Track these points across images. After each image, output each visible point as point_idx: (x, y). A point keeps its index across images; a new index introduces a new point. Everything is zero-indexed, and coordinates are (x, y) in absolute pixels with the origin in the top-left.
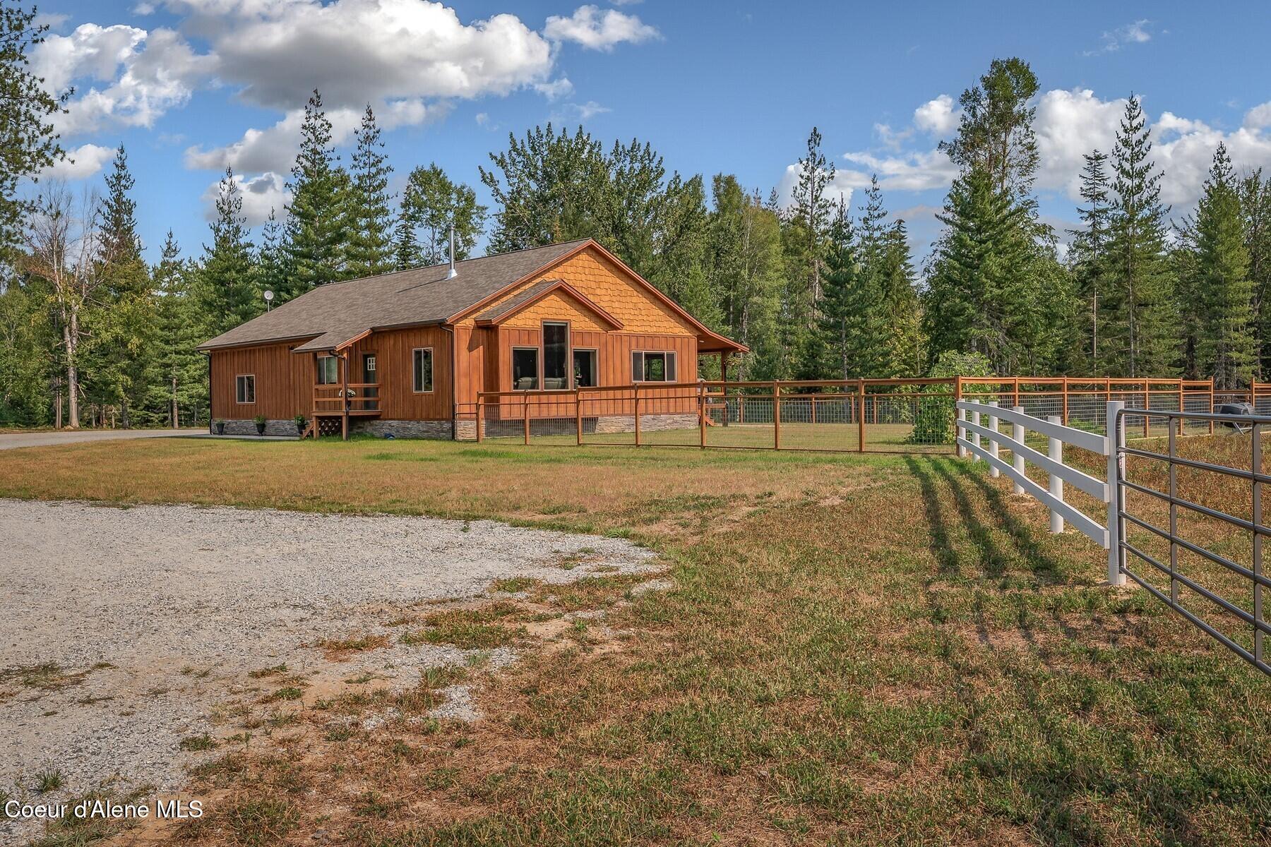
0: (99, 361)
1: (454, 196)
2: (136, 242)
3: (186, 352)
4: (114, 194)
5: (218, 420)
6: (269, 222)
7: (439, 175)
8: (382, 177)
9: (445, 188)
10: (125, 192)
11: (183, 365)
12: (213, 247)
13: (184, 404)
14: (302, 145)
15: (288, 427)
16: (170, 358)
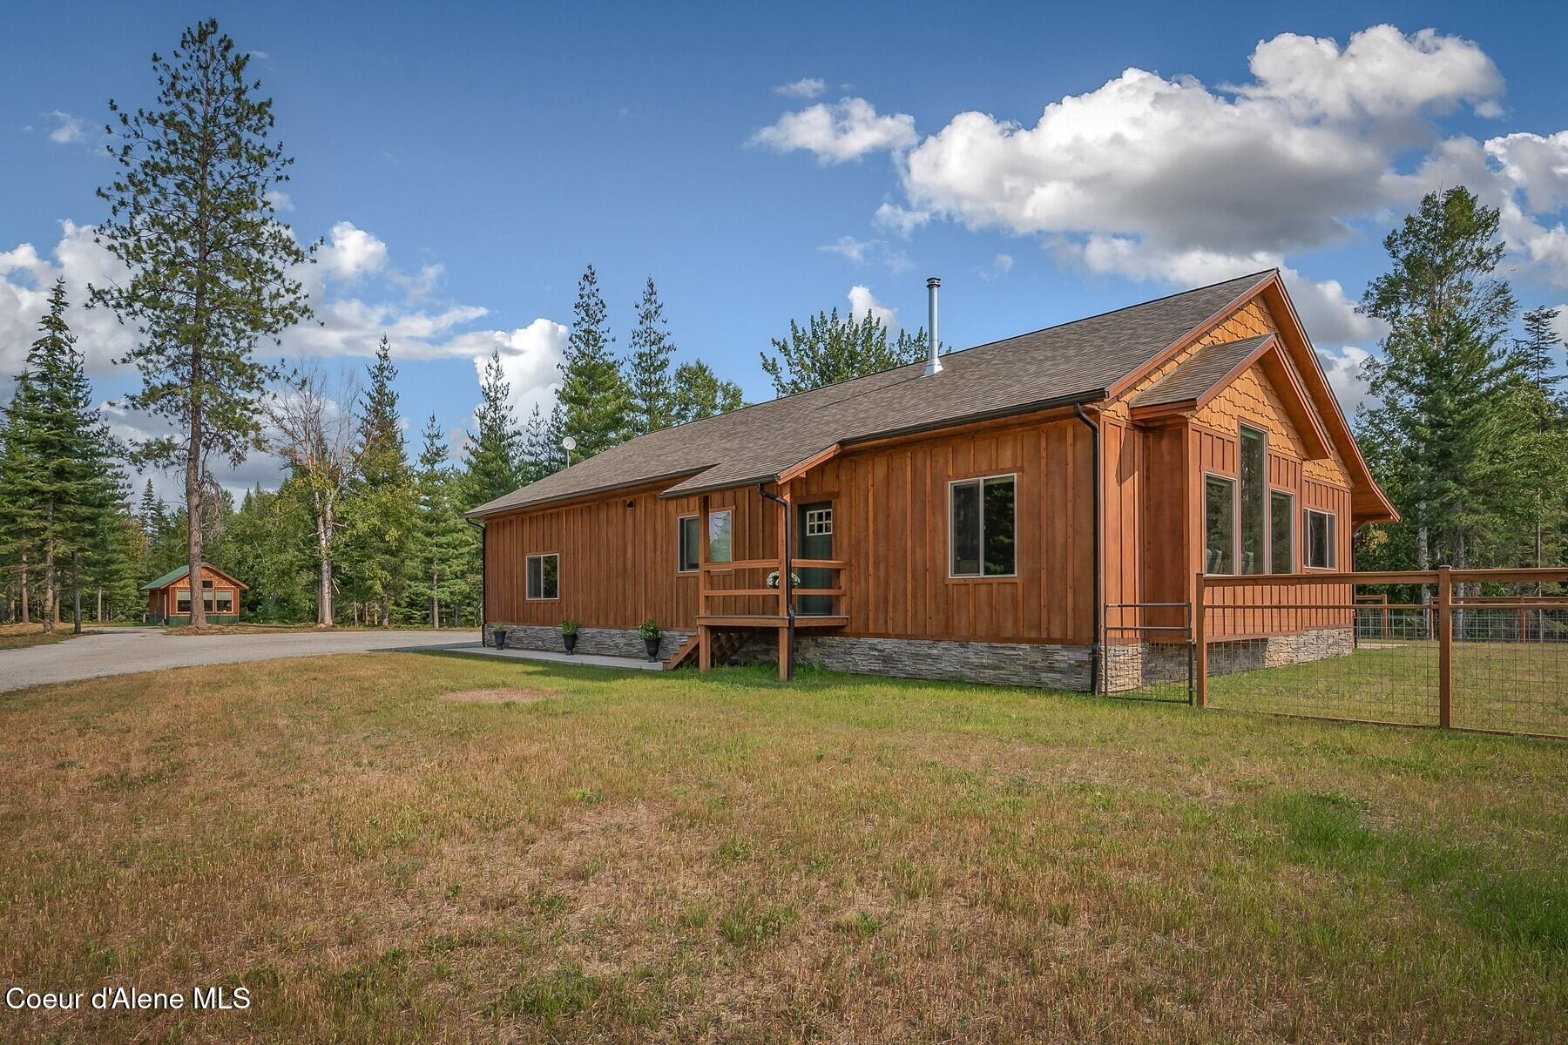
0: (354, 554)
1: (720, 394)
2: (398, 435)
3: (449, 545)
4: (376, 385)
5: (496, 626)
6: (533, 418)
7: (705, 371)
8: (661, 357)
9: (711, 385)
10: (388, 383)
11: (443, 561)
12: (478, 436)
13: (445, 601)
14: (575, 325)
15: (622, 641)
16: (430, 551)
